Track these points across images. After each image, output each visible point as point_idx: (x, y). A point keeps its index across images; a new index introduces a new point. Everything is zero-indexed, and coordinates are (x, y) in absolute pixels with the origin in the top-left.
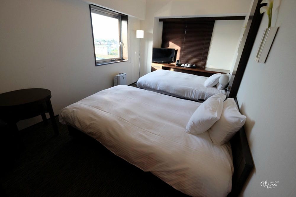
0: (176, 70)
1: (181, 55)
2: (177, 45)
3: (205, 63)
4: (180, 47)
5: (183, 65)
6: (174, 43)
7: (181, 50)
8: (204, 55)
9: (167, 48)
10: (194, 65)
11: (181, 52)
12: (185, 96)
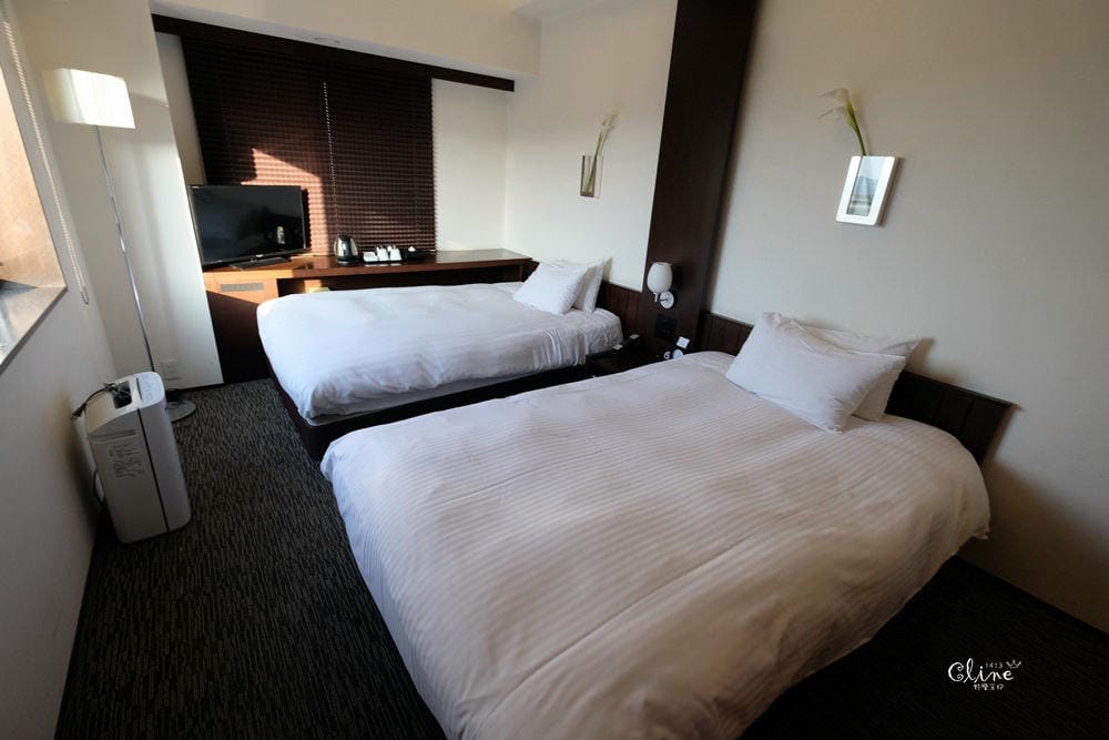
0: (334, 283)
1: (328, 212)
2: (303, 168)
3: (433, 237)
4: (317, 179)
5: (369, 257)
6: (286, 161)
7: (326, 190)
8: (417, 209)
9: (243, 183)
10: (412, 249)
11: (327, 201)
12: (533, 363)
